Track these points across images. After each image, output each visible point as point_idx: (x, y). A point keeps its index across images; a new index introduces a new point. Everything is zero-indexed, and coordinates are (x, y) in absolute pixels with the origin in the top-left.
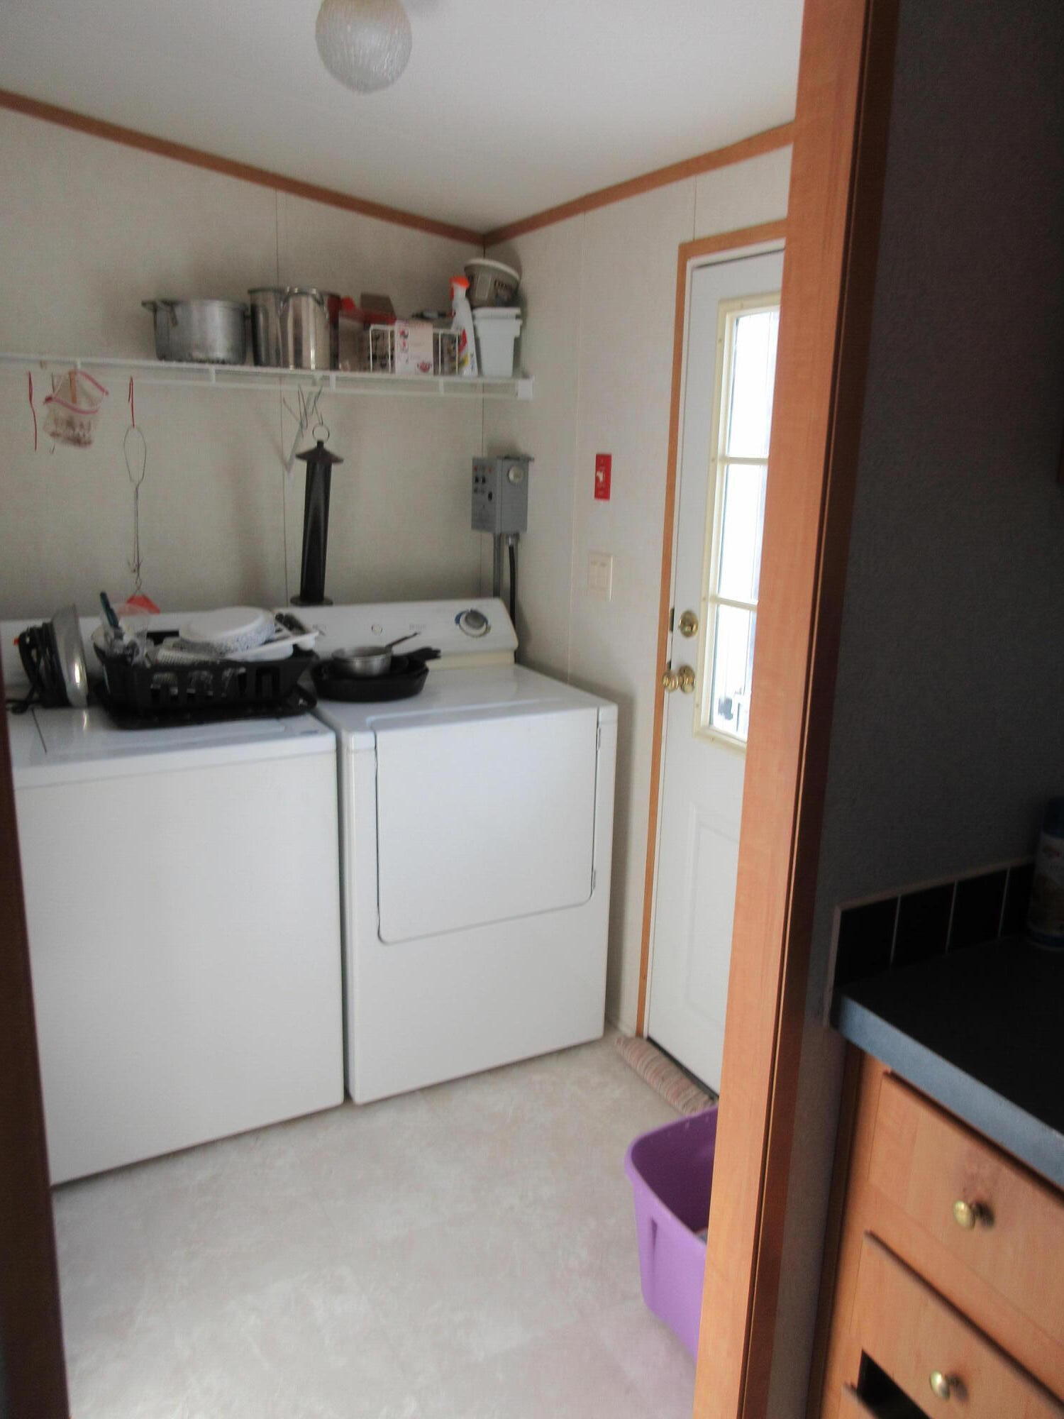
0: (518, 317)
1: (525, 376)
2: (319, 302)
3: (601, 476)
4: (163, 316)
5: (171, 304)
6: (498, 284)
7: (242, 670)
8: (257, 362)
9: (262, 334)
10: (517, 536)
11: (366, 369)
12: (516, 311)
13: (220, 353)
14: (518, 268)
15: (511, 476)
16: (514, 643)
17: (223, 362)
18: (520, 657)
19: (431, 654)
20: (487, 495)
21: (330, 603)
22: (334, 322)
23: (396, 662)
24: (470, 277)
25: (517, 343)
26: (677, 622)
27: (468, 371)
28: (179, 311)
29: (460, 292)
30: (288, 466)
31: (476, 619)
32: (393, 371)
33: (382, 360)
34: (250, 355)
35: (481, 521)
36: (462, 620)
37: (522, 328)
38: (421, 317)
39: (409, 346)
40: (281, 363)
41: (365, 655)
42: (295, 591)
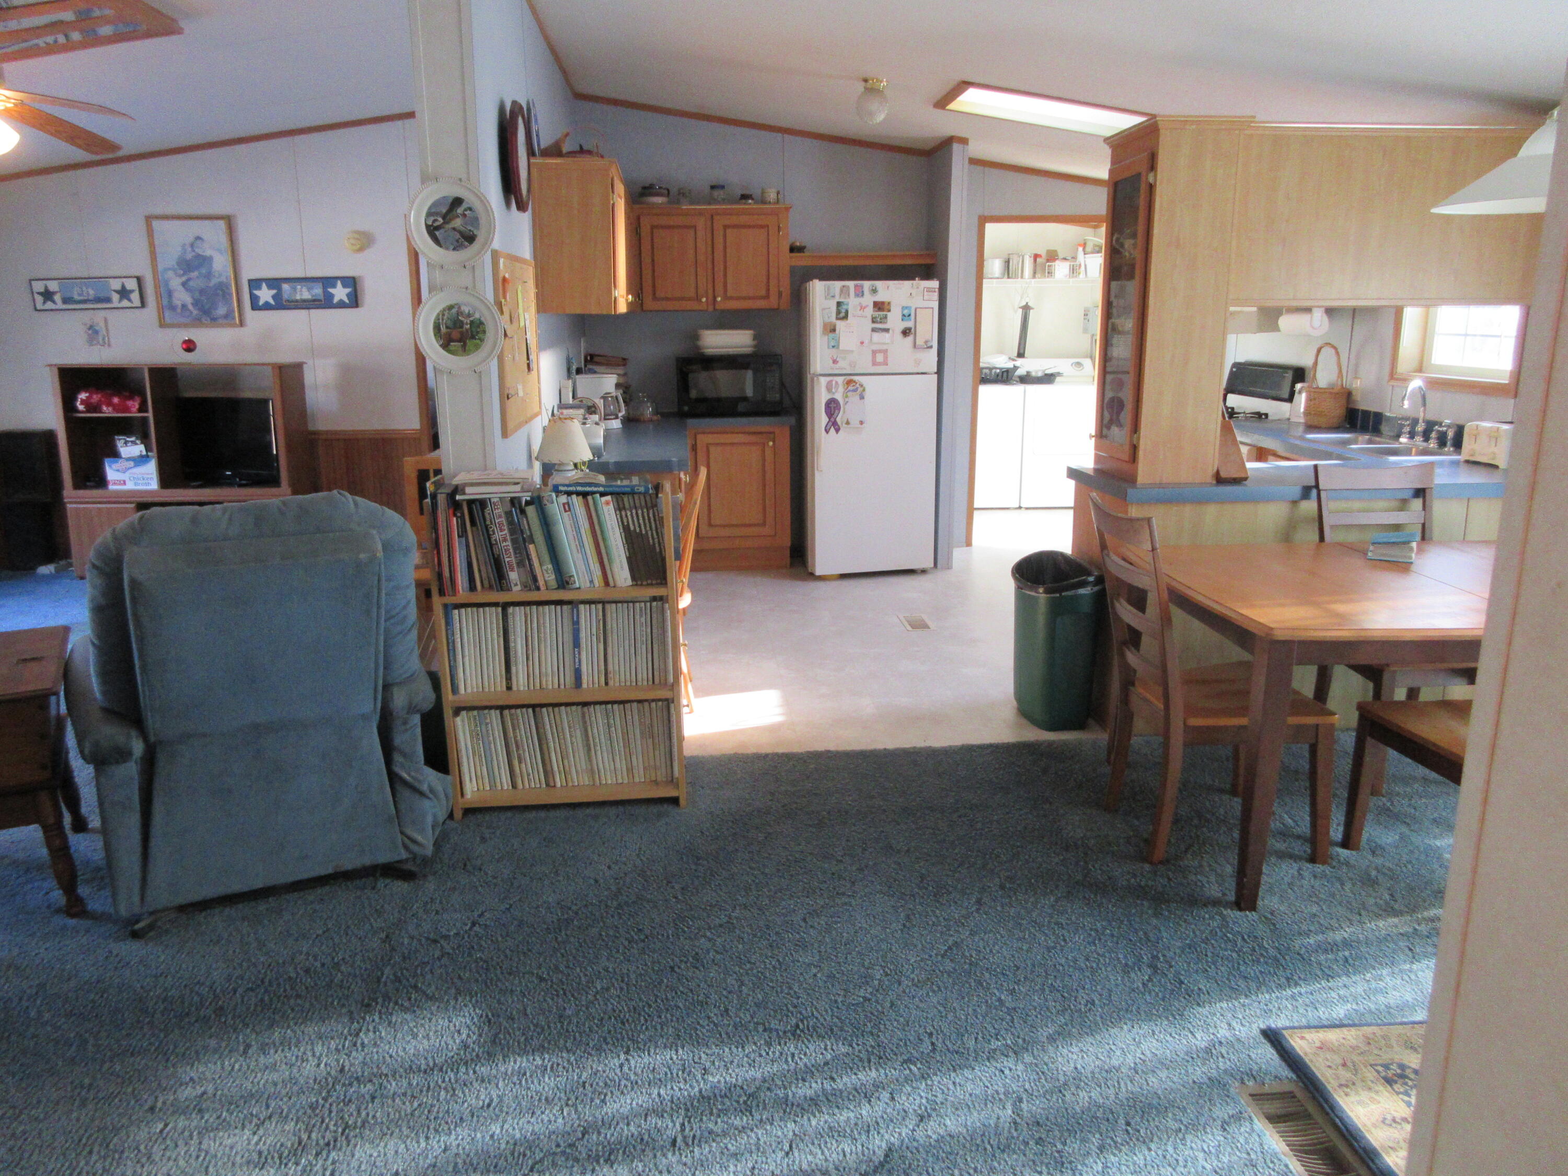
2: (1031, 256)
6: (1095, 246)
7: (998, 370)
8: (1009, 277)
9: (1011, 268)
11: (1045, 277)
13: (997, 275)
15: (1097, 313)
17: (998, 278)
19: (1059, 374)
20: (1087, 320)
21: (1027, 355)
22: (1035, 260)
23: (1046, 375)
24: (1084, 245)
27: (1082, 275)
29: (1081, 249)
30: (1016, 312)
31: (1079, 364)
32: (1055, 278)
33: (1051, 273)
34: (1006, 276)
35: (1085, 330)
36: (1073, 364)
38: (1065, 259)
39: (1061, 269)
40: (1016, 277)
41: (1036, 372)
42: (1015, 353)
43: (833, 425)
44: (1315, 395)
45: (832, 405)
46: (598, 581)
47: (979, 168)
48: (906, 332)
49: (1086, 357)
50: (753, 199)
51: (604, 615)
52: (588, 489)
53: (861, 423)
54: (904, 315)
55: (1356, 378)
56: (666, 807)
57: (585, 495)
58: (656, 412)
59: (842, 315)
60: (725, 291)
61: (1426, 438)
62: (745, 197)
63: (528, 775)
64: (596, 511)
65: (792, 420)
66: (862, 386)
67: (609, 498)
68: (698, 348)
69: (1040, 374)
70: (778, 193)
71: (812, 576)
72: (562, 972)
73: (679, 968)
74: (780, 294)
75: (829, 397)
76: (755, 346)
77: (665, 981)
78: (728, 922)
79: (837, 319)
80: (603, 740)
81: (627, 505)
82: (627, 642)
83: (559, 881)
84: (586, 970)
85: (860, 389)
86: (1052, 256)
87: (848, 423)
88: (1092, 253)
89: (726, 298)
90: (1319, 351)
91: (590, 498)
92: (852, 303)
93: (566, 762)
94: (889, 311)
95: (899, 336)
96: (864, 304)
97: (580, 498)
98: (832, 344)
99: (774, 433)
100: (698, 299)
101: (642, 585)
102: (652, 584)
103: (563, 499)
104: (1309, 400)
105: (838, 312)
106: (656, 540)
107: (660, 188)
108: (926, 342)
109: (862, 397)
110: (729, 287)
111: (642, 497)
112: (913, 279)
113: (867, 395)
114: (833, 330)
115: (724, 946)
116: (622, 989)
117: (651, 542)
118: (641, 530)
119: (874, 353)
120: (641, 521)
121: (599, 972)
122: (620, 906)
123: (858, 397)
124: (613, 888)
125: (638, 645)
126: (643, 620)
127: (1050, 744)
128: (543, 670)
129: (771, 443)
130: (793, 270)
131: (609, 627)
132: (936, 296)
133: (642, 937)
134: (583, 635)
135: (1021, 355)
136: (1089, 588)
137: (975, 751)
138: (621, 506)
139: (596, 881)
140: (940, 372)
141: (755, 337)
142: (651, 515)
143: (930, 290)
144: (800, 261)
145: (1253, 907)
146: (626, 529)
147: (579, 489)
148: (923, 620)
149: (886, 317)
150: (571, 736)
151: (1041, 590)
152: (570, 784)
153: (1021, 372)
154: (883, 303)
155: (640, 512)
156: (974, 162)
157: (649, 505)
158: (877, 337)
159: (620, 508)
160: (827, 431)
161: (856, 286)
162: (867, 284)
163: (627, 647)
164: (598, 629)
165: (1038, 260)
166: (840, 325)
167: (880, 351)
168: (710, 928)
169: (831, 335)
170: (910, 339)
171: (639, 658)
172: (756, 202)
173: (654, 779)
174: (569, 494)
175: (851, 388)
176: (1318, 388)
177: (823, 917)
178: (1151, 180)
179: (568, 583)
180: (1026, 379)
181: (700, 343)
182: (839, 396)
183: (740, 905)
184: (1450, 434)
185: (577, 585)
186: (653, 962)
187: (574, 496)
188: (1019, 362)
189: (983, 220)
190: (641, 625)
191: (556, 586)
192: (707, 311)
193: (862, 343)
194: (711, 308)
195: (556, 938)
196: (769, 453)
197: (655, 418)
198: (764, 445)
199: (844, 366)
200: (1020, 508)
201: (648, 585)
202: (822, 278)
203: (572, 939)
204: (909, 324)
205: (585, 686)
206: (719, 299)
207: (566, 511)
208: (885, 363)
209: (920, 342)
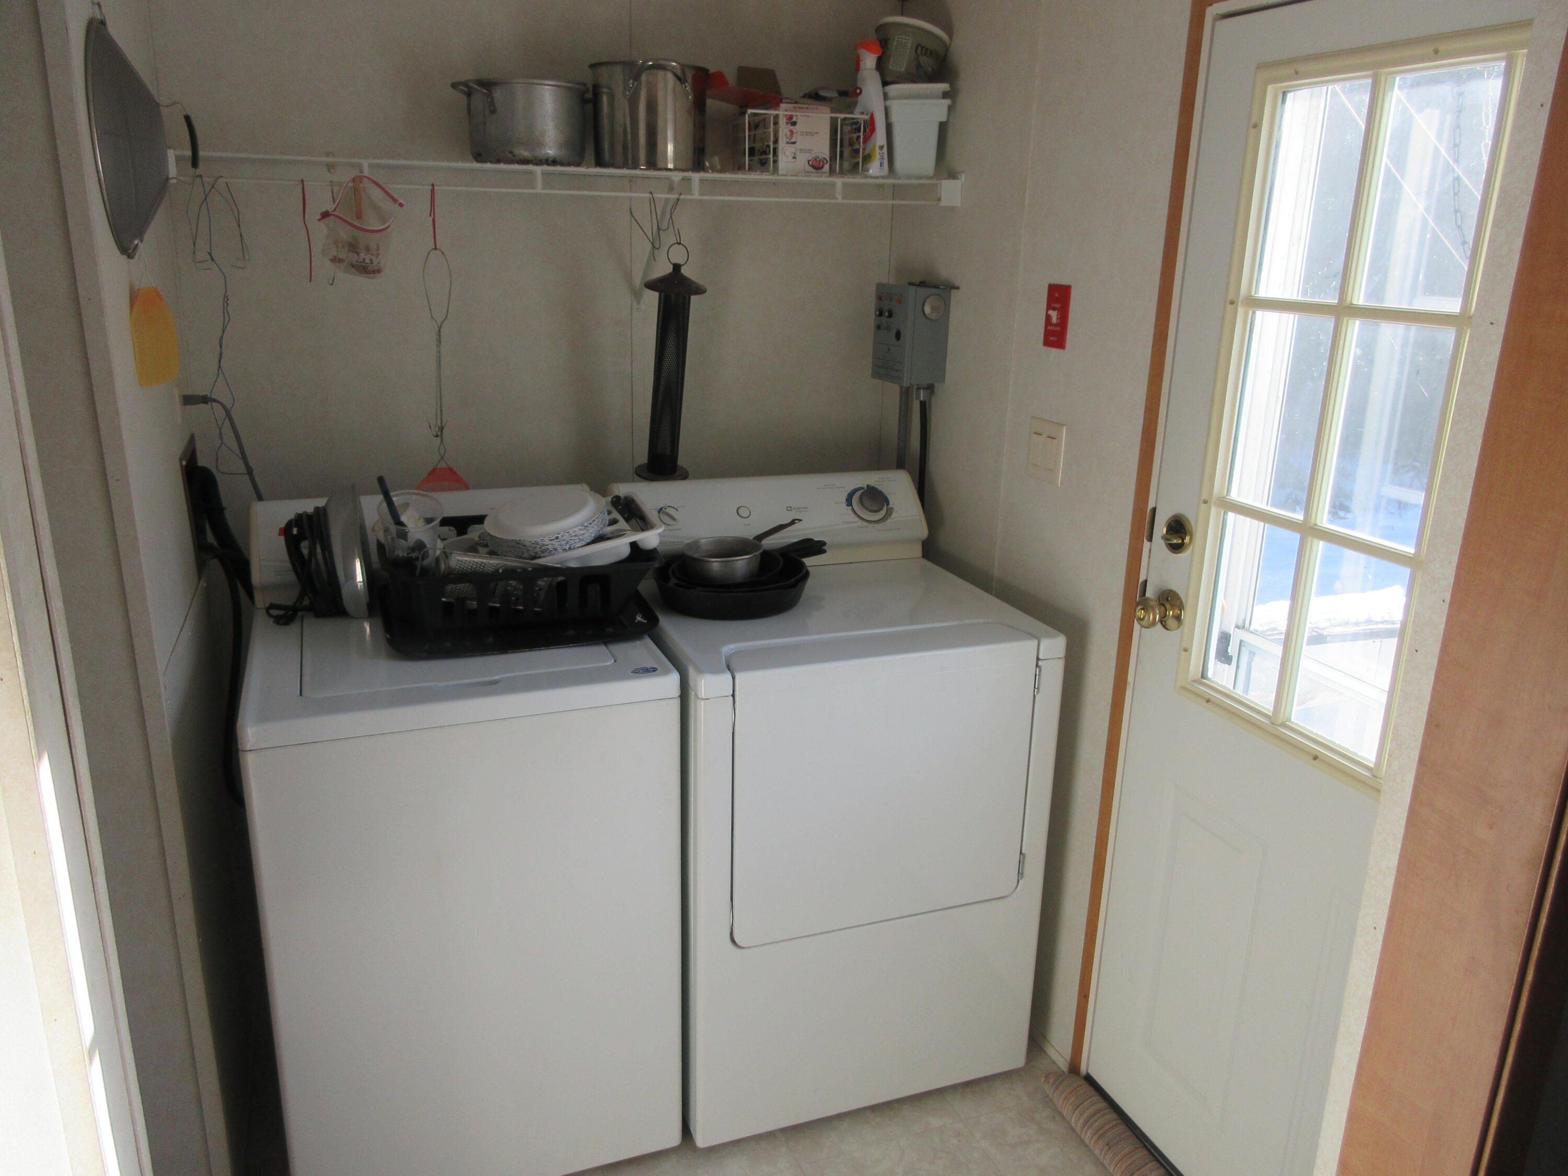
0: (945, 95)
1: (952, 175)
2: (680, 79)
3: (1054, 315)
4: (478, 101)
5: (488, 85)
6: (921, 50)
7: (561, 578)
8: (600, 163)
9: (605, 122)
10: (930, 388)
11: (740, 168)
12: (944, 86)
13: (551, 151)
14: (948, 28)
15: (927, 309)
16: (922, 531)
17: (554, 162)
18: (930, 550)
19: (814, 547)
20: (894, 332)
21: (685, 476)
22: (699, 105)
23: (767, 557)
24: (883, 42)
25: (943, 128)
26: (1161, 529)
27: (875, 168)
28: (498, 94)
29: (869, 61)
30: (637, 295)
31: (874, 499)
32: (776, 170)
33: (761, 155)
34: (590, 154)
35: (884, 368)
36: (855, 500)
37: (951, 109)
38: (815, 97)
39: (798, 137)
40: (629, 162)
42: (642, 457)
69: (743, 566)
86: (760, 86)
88: (913, 79)
135: (662, 464)
165: (711, 97)
200: (689, 1149)
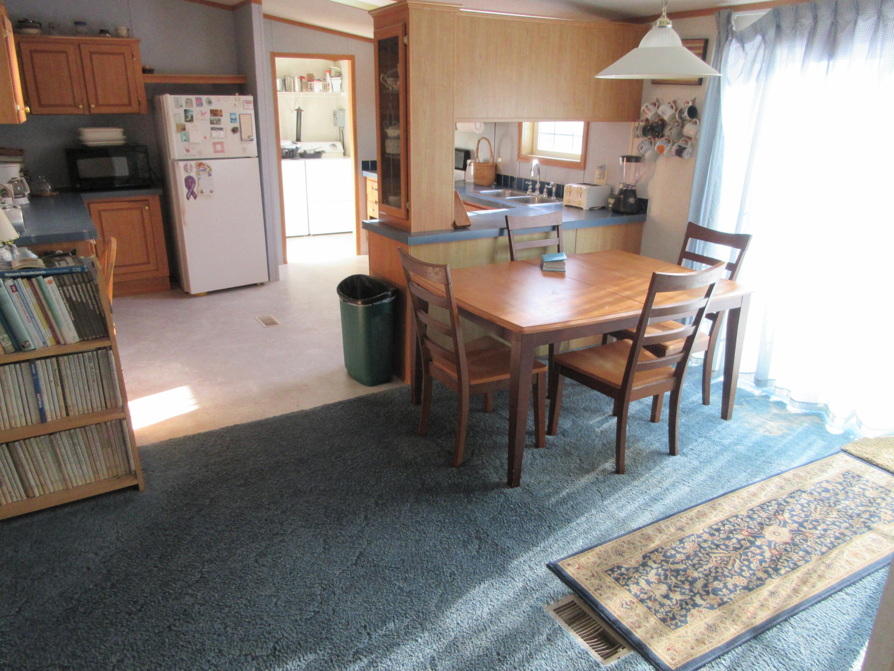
1: (343, 92)
2: (298, 78)
6: (336, 72)
7: (288, 150)
8: (286, 91)
10: (344, 128)
11: (308, 91)
12: (340, 78)
13: (279, 89)
14: (341, 68)
15: (341, 114)
16: (343, 151)
17: (280, 91)
18: (344, 154)
19: (323, 152)
20: (336, 118)
21: (302, 140)
22: (301, 80)
23: (316, 153)
24: (330, 72)
25: (341, 84)
27: (330, 91)
29: (328, 74)
30: (292, 112)
31: (334, 145)
32: (314, 92)
33: (312, 89)
34: (284, 89)
35: (335, 124)
36: (331, 146)
37: (342, 81)
38: (319, 80)
39: (317, 86)
40: (291, 91)
41: (310, 151)
42: (295, 139)
43: (192, 194)
44: (479, 167)
45: (190, 180)
46: (50, 342)
47: (268, 21)
48: (234, 130)
49: (337, 140)
50: (109, 33)
51: (59, 366)
52: (31, 273)
53: (211, 192)
54: (232, 119)
55: (499, 157)
56: (128, 494)
57: (29, 278)
58: (54, 190)
59: (189, 119)
60: (97, 99)
61: (541, 192)
62: (103, 32)
63: (10, 493)
64: (41, 289)
65: (160, 191)
66: (209, 167)
67: (51, 278)
68: (80, 141)
69: (312, 152)
70: (128, 30)
71: (187, 295)
72: (79, 657)
73: (175, 626)
74: (139, 103)
75: (187, 175)
76: (125, 140)
77: (167, 640)
78: (201, 577)
79: (186, 121)
80: (70, 456)
81: (67, 282)
82: (81, 383)
83: (56, 576)
84: (100, 649)
85: (208, 169)
86: (311, 78)
87: (202, 192)
88: (335, 76)
89: (98, 105)
90: (479, 142)
91: (34, 280)
92: (195, 110)
93: (41, 477)
94: (221, 116)
95: (230, 133)
96: (204, 112)
97: (25, 280)
98: (184, 138)
99: (148, 200)
100: (76, 106)
101: (88, 340)
102: (96, 338)
103: (10, 282)
104: (476, 170)
105: (186, 117)
106: (96, 306)
107: (33, 22)
108: (249, 137)
109: (210, 175)
110: (100, 98)
111: (79, 275)
112: (235, 95)
113: (213, 173)
114: (184, 129)
115: (204, 598)
116: (134, 657)
117: (91, 307)
118: (82, 300)
119: (215, 144)
120: (81, 293)
121: (111, 648)
122: (113, 586)
123: (207, 175)
124: (105, 571)
125: (91, 382)
126: (92, 364)
127: (375, 395)
128: (11, 414)
129: (147, 208)
130: (147, 87)
131: (64, 373)
132: (252, 106)
133: (139, 608)
134: (42, 382)
135: (298, 140)
136: (389, 299)
137: (331, 409)
138: (62, 283)
139: (89, 569)
140: (259, 156)
141: (124, 133)
142: (89, 288)
143: (248, 102)
144: (151, 79)
145: (518, 485)
146: (69, 301)
147: (23, 273)
148: (272, 319)
149: (219, 120)
150: (43, 458)
151: (360, 303)
152: (47, 492)
153: (301, 151)
154: (216, 111)
155: (79, 286)
156: (267, 17)
157: (86, 280)
158: (214, 133)
159: (61, 285)
160: (188, 199)
161: (196, 99)
162: (204, 98)
163: (81, 386)
164: (54, 376)
165: (303, 80)
166: (188, 125)
167: (218, 143)
168: (190, 586)
169: (183, 132)
170: (238, 135)
171: (92, 392)
172: (112, 36)
173: (115, 474)
174: (14, 278)
175: (201, 169)
176: (479, 163)
177: (269, 556)
178: (405, 41)
179: (24, 347)
180: (304, 155)
181: (81, 138)
182: (193, 174)
183: (207, 561)
184: (554, 190)
185: (33, 347)
186: (153, 627)
187: (20, 280)
188: (299, 145)
189: (274, 55)
190: (91, 368)
191: (13, 350)
192: (84, 114)
193: (205, 138)
194: (87, 113)
195: (67, 627)
196: (146, 214)
197: (54, 194)
198: (142, 210)
199: (195, 153)
200: (309, 235)
201: (93, 339)
202: (171, 93)
203: (81, 625)
204: (237, 125)
205: (49, 419)
206: (93, 106)
207: (13, 292)
208: (223, 151)
209: (245, 137)
